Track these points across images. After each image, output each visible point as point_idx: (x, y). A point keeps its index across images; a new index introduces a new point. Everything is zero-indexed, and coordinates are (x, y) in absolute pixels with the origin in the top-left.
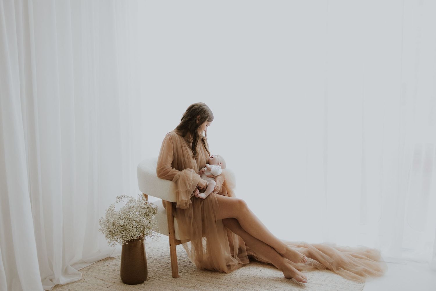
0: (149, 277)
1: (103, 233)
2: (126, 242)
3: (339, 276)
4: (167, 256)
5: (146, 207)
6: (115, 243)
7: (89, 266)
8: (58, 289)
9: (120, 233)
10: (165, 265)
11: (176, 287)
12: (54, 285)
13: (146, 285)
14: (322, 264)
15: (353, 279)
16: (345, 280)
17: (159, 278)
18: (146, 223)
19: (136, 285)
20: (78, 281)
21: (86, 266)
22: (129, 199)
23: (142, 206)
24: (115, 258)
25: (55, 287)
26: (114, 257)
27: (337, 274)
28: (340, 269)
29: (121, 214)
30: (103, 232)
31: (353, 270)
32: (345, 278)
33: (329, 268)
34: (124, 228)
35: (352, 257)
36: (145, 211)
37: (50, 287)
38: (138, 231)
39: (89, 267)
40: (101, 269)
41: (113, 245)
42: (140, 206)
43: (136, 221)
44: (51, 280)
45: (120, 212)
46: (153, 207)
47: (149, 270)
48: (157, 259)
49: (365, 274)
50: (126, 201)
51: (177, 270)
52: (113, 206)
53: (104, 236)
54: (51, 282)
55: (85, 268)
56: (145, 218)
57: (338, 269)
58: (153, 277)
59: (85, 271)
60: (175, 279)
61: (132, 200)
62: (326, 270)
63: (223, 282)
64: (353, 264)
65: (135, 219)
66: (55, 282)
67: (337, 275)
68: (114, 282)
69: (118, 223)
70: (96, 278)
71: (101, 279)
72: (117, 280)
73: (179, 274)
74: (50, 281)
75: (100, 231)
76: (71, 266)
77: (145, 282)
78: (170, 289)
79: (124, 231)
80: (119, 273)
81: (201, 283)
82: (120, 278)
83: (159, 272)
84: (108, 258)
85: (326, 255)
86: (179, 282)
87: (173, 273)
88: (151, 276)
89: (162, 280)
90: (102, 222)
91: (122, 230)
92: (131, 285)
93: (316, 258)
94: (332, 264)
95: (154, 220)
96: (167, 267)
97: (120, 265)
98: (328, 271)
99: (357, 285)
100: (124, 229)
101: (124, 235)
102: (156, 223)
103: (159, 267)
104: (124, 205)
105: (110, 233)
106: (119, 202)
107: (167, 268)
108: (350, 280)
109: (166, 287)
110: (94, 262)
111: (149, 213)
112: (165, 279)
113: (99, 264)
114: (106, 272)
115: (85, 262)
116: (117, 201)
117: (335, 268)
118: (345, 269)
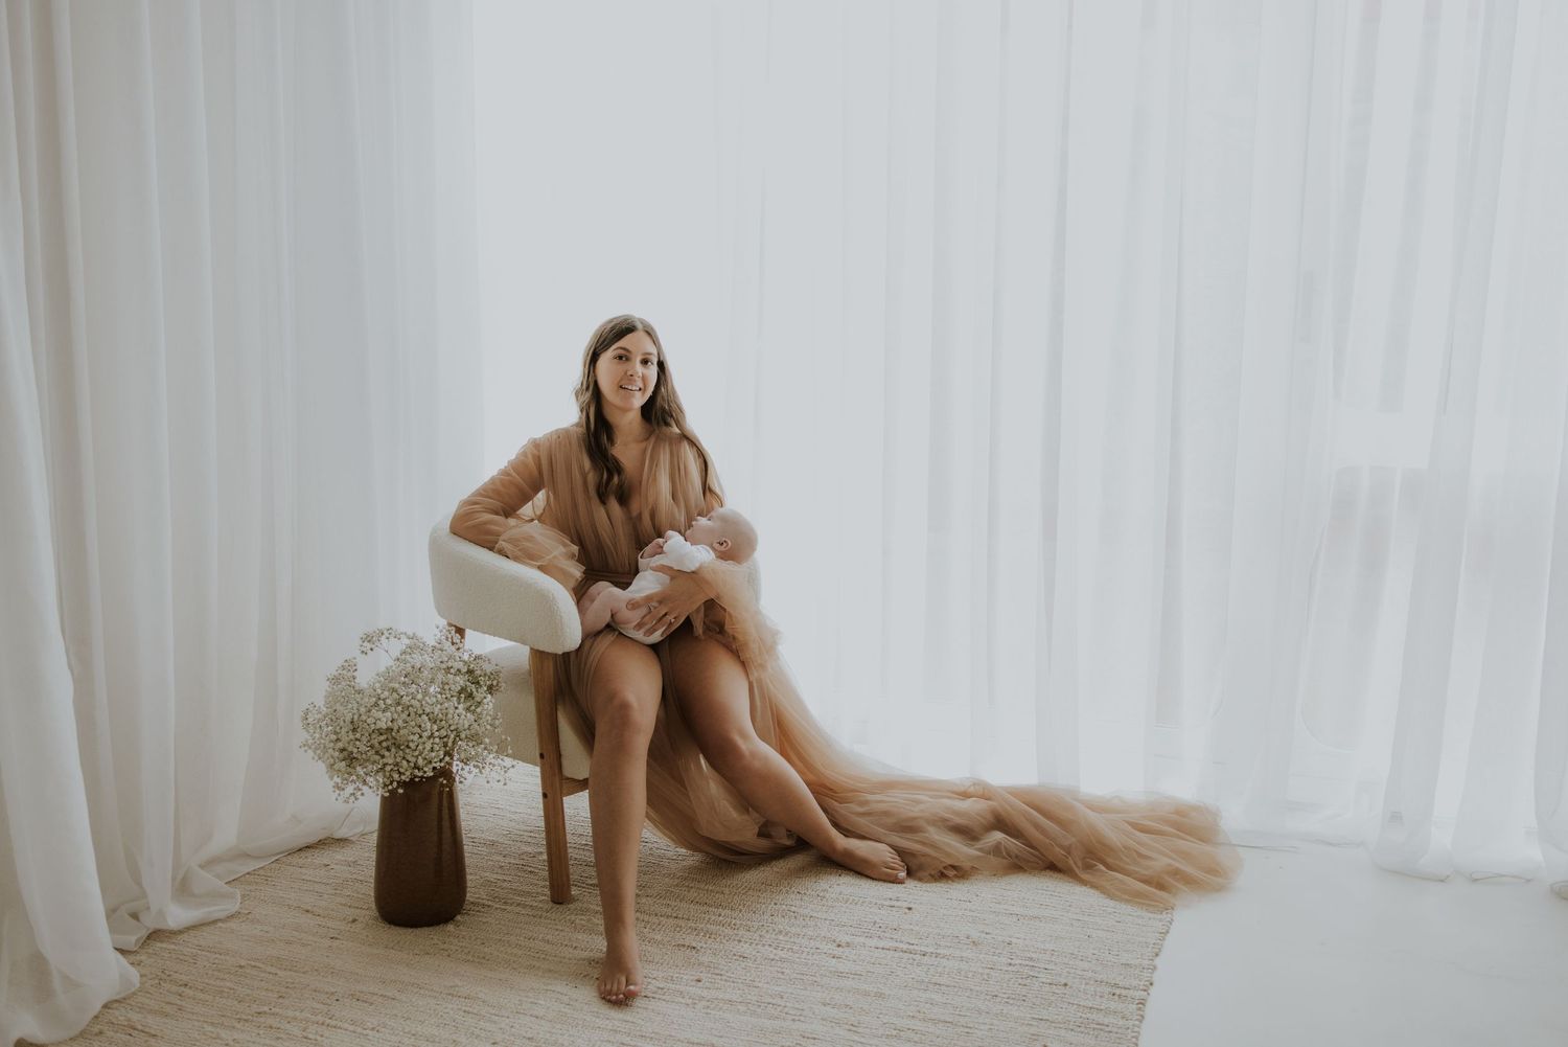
0: (472, 900)
1: (316, 758)
2: (397, 787)
3: (1092, 891)
4: (526, 834)
5: (464, 670)
6: (360, 790)
7: (262, 867)
8: (159, 945)
9: (378, 757)
11: (562, 934)
12: (144, 933)
13: (461, 927)
14: (1038, 850)
15: (1135, 898)
16: (1112, 903)
17: (505, 902)
18: (466, 722)
19: (431, 928)
20: (228, 917)
21: (253, 868)
22: (407, 642)
23: (450, 664)
24: (353, 842)
25: (149, 937)
26: (345, 836)
27: (1084, 883)
28: (1095, 865)
29: (379, 691)
30: (319, 752)
31: (1136, 869)
32: (1111, 897)
33: (1060, 865)
34: (390, 740)
35: (1133, 830)
36: (461, 681)
37: (133, 939)
38: (436, 747)
39: (262, 872)
40: (303, 876)
41: (353, 798)
42: (444, 666)
43: (431, 716)
44: (135, 916)
45: (378, 685)
46: (488, 668)
47: (471, 879)
48: (493, 844)
49: (1175, 883)
50: (396, 647)
51: (568, 876)
52: (349, 666)
53: (322, 767)
54: (134, 922)
55: (248, 873)
56: (461, 706)
57: (1088, 867)
58: (485, 901)
59: (250, 882)
60: (559, 905)
61: (415, 646)
62: (1051, 873)
63: (720, 915)
64: (1137, 851)
65: (427, 710)
66: (150, 923)
67: (1084, 888)
68: (354, 921)
69: (369, 721)
70: (289, 905)
71: (308, 911)
72: (365, 911)
73: (574, 891)
74: (130, 919)
75: (306, 751)
76: (201, 867)
77: (458, 917)
78: (543, 940)
79: (388, 750)
80: (368, 889)
81: (646, 918)
82: (373, 906)
83: (505, 884)
84: (325, 839)
85: (1050, 824)
86: (573, 917)
87: (552, 887)
88: (476, 896)
89: (517, 909)
90: (310, 720)
91: (384, 744)
92: (410, 930)
93: (1019, 831)
94: (1068, 850)
95: (491, 713)
96: (530, 869)
97: (373, 863)
99: (1150, 918)
100: (389, 743)
101: (391, 761)
102: (497, 722)
103: (501, 866)
104: (391, 663)
105: (341, 756)
106: (369, 651)
108: (1127, 901)
109: (530, 934)
110: (278, 854)
111: (474, 690)
112: (525, 906)
113: (296, 859)
114: (323, 886)
115: (249, 855)
116: (364, 649)
117: (1080, 864)
118: (1109, 867)
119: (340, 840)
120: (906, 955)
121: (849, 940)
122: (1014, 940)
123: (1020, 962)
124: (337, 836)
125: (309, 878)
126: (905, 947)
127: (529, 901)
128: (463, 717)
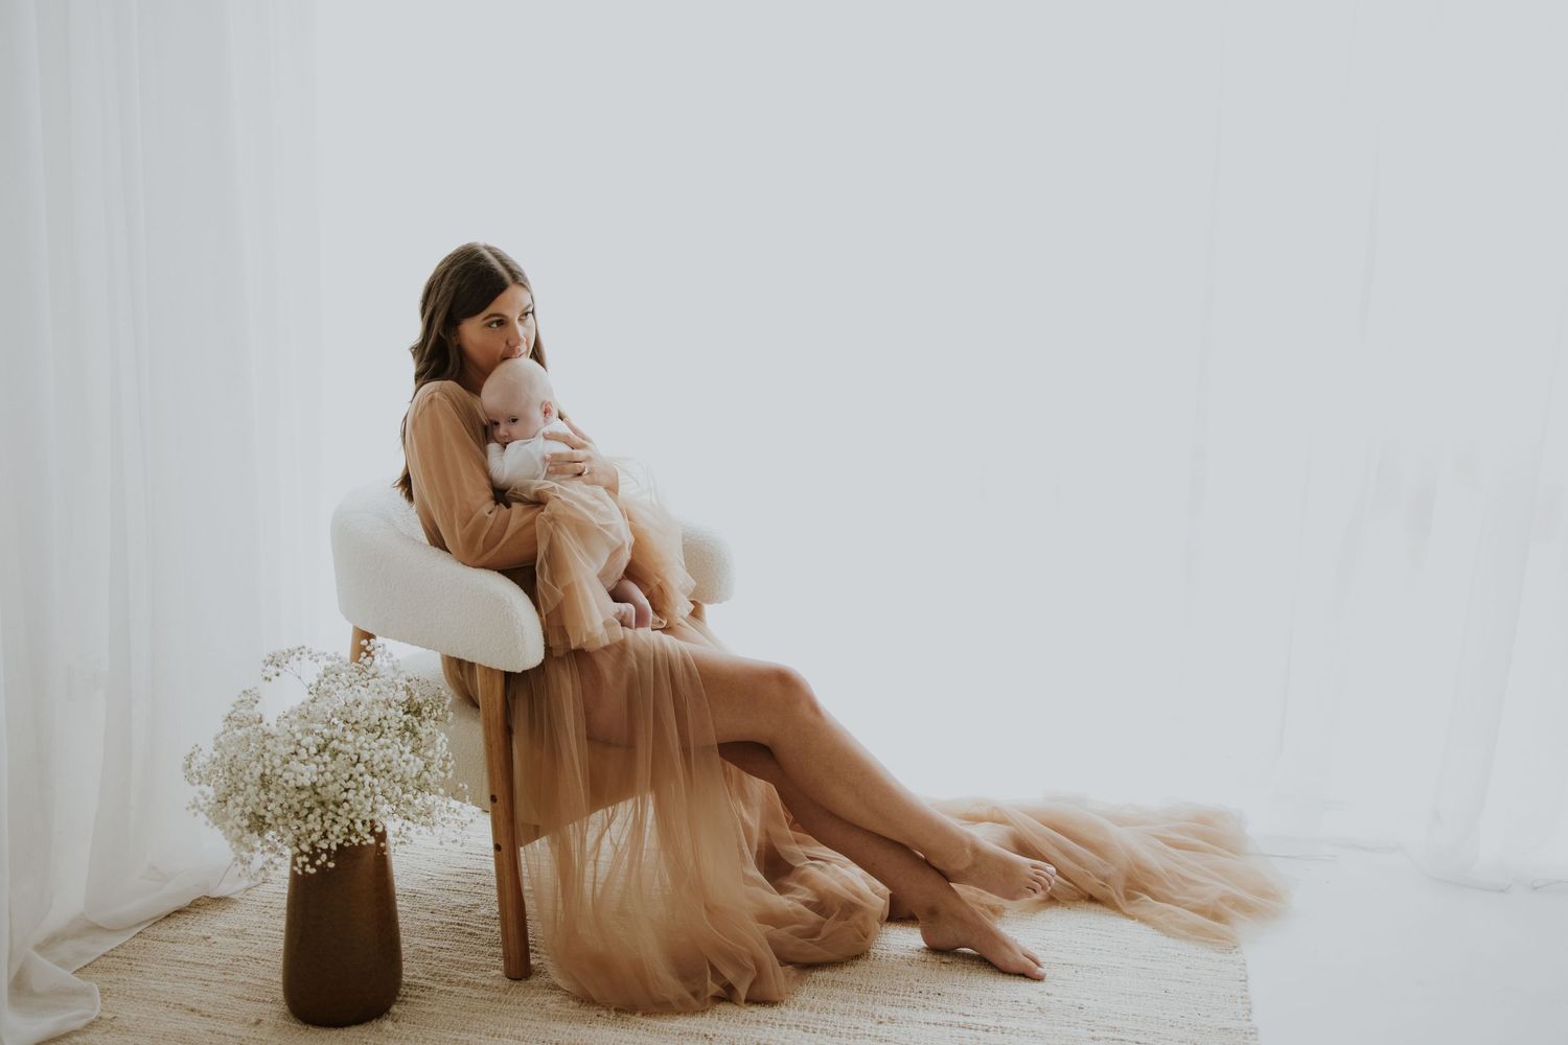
0: (409, 980)
3: (1142, 927)
7: (122, 946)
10: (456, 920)
11: (533, 1025)
13: (401, 1023)
15: (1196, 933)
16: (1171, 942)
17: (450, 982)
19: (360, 1028)
20: (86, 1027)
21: (109, 948)
22: (328, 664)
27: (1131, 917)
28: (1140, 897)
29: (299, 736)
30: (216, 819)
31: (1187, 899)
32: (1169, 934)
33: (1096, 895)
35: (1167, 847)
39: (121, 952)
40: (180, 957)
45: (292, 726)
49: (1233, 912)
50: (310, 673)
52: (250, 698)
55: (104, 955)
57: (1130, 897)
58: (425, 983)
59: (108, 970)
60: (517, 983)
64: (1180, 876)
67: (1131, 922)
68: (258, 1022)
69: (285, 775)
70: (167, 1004)
71: (192, 1010)
72: (269, 1007)
73: (535, 960)
75: (195, 814)
77: (394, 1009)
79: (313, 811)
82: (280, 995)
83: (443, 954)
84: (199, 899)
85: (1079, 847)
86: (539, 998)
87: (507, 956)
88: (414, 977)
89: (468, 991)
90: (194, 768)
91: (308, 805)
92: (335, 1032)
94: (1108, 880)
96: (469, 930)
98: (1093, 907)
99: (1221, 961)
100: (313, 803)
101: (315, 826)
103: (432, 929)
104: (307, 693)
105: (249, 824)
106: (274, 678)
107: (470, 934)
108: (1186, 938)
109: (493, 1027)
110: (139, 924)
111: (416, 724)
112: (475, 986)
113: (164, 931)
114: (207, 970)
115: (101, 928)
116: (268, 676)
117: (1122, 894)
118: (1155, 898)
119: (219, 899)
120: (968, 1031)
121: (892, 1015)
122: (1085, 1003)
123: (1106, 1034)
124: (215, 894)
125: (187, 959)
126: (961, 1019)
127: (478, 977)
128: (412, 763)
